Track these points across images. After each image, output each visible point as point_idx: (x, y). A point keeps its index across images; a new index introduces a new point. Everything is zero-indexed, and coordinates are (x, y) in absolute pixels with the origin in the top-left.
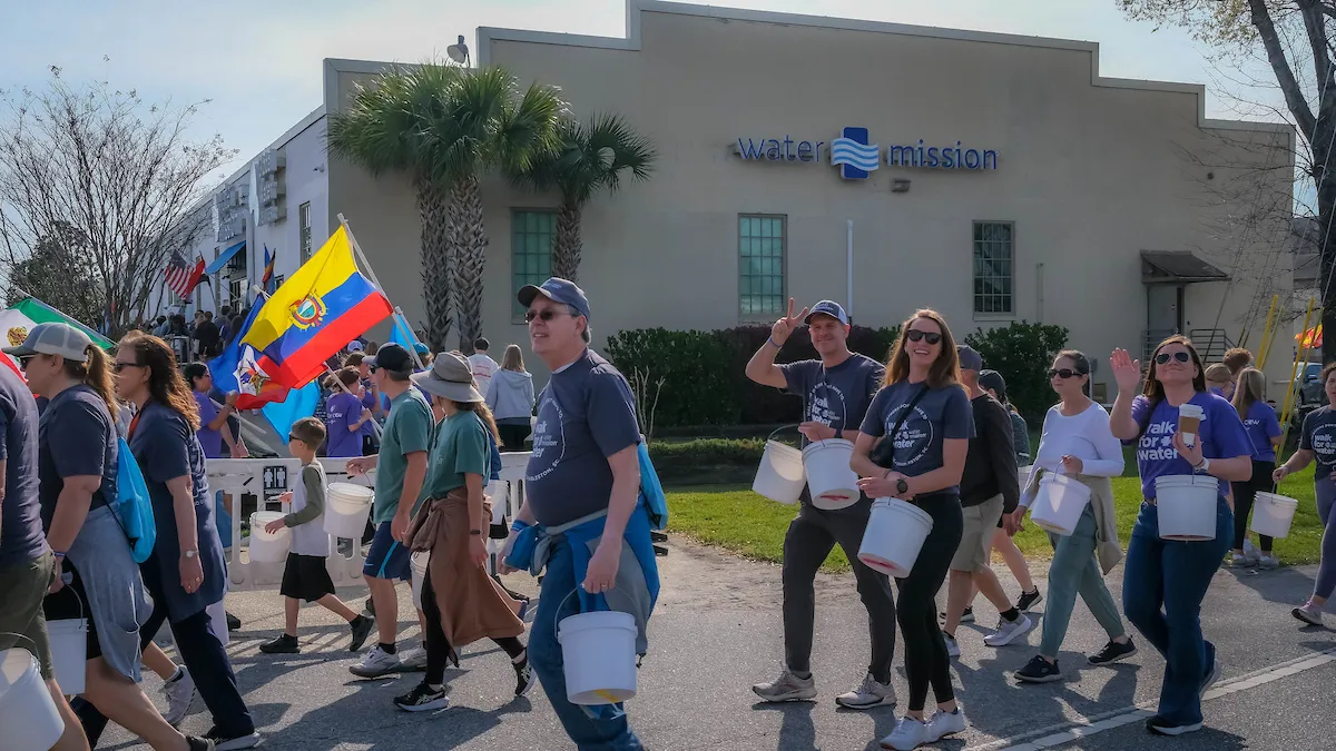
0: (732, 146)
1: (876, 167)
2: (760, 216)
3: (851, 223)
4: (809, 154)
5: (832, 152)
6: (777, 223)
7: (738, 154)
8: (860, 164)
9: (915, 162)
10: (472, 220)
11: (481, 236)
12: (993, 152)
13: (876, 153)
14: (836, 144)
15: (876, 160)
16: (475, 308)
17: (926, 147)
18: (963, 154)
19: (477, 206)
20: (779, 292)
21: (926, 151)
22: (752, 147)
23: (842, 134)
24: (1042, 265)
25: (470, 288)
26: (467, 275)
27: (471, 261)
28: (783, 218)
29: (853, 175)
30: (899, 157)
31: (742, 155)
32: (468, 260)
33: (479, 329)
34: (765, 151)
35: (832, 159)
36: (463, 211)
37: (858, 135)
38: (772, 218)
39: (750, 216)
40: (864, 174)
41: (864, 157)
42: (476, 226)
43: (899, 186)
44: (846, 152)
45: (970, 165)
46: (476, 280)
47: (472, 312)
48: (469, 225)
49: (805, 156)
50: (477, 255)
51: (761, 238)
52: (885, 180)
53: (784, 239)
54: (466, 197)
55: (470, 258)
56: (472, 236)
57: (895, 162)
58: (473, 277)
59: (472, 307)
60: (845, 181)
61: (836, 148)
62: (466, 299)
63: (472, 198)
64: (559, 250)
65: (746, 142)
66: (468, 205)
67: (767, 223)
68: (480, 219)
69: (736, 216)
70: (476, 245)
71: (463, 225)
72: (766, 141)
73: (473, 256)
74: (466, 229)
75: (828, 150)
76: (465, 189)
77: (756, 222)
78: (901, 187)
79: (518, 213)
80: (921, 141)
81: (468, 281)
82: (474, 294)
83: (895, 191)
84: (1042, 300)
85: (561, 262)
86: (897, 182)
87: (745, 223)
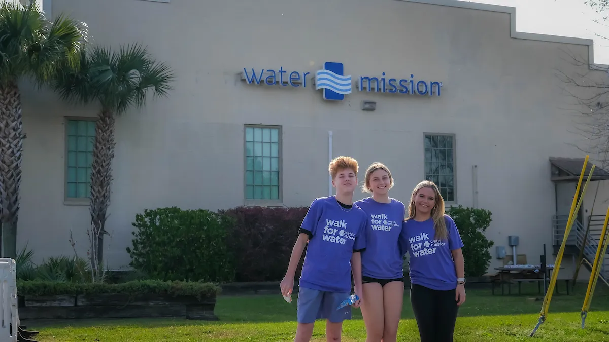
0: (240, 74)
1: (350, 92)
2: (262, 127)
3: (331, 133)
4: (299, 81)
5: (316, 80)
6: (275, 133)
7: (244, 80)
8: (338, 89)
9: (379, 89)
10: (12, 118)
11: (19, 131)
12: (438, 83)
13: (349, 81)
14: (319, 74)
15: (350, 87)
16: (14, 186)
17: (387, 78)
18: (415, 83)
19: (16, 108)
20: (276, 184)
21: (387, 81)
22: (254, 74)
23: (324, 68)
24: (476, 166)
25: (9, 170)
26: (7, 161)
27: (11, 150)
28: (279, 128)
29: (332, 97)
30: (367, 85)
31: (247, 80)
32: (8, 149)
33: (17, 203)
34: (264, 78)
35: (316, 85)
36: (4, 110)
37: (336, 68)
38: (270, 128)
39: (253, 126)
40: (341, 97)
41: (341, 84)
42: (14, 123)
43: (367, 106)
44: (327, 80)
45: (421, 93)
46: (14, 165)
47: (11, 190)
48: (9, 122)
49: (295, 82)
50: (16, 146)
51: (262, 142)
52: (358, 100)
53: (280, 143)
54: (8, 100)
55: (10, 147)
56: (12, 131)
57: (364, 88)
58: (12, 163)
59: (11, 186)
60: (325, 101)
61: (319, 77)
62: (6, 180)
63: (12, 102)
64: (97, 148)
65: (249, 71)
66: (9, 107)
67: (266, 132)
68: (18, 118)
69: (242, 127)
70: (15, 138)
71: (4, 122)
72: (265, 71)
73: (12, 146)
74: (7, 125)
75: (313, 79)
76: (7, 93)
77: (258, 131)
78: (370, 107)
79: (72, 121)
80: (384, 74)
81: (9, 166)
82: (12, 175)
83: (364, 110)
84: (477, 192)
85: (98, 156)
86: (366, 103)
87: (249, 131)
